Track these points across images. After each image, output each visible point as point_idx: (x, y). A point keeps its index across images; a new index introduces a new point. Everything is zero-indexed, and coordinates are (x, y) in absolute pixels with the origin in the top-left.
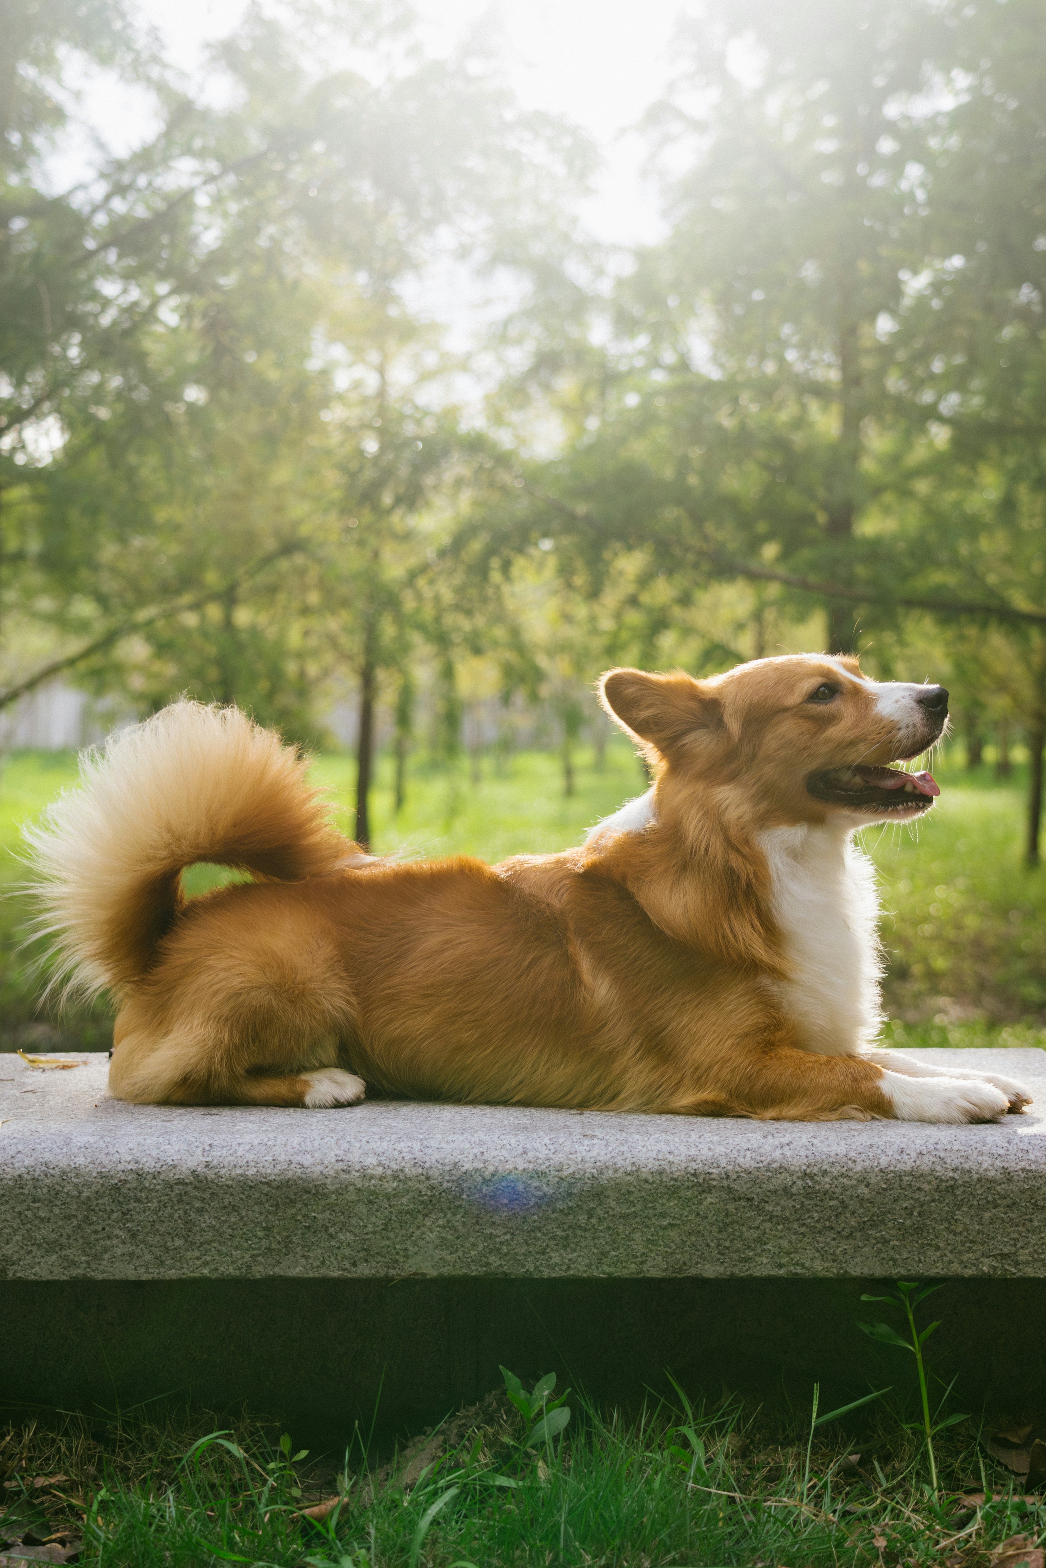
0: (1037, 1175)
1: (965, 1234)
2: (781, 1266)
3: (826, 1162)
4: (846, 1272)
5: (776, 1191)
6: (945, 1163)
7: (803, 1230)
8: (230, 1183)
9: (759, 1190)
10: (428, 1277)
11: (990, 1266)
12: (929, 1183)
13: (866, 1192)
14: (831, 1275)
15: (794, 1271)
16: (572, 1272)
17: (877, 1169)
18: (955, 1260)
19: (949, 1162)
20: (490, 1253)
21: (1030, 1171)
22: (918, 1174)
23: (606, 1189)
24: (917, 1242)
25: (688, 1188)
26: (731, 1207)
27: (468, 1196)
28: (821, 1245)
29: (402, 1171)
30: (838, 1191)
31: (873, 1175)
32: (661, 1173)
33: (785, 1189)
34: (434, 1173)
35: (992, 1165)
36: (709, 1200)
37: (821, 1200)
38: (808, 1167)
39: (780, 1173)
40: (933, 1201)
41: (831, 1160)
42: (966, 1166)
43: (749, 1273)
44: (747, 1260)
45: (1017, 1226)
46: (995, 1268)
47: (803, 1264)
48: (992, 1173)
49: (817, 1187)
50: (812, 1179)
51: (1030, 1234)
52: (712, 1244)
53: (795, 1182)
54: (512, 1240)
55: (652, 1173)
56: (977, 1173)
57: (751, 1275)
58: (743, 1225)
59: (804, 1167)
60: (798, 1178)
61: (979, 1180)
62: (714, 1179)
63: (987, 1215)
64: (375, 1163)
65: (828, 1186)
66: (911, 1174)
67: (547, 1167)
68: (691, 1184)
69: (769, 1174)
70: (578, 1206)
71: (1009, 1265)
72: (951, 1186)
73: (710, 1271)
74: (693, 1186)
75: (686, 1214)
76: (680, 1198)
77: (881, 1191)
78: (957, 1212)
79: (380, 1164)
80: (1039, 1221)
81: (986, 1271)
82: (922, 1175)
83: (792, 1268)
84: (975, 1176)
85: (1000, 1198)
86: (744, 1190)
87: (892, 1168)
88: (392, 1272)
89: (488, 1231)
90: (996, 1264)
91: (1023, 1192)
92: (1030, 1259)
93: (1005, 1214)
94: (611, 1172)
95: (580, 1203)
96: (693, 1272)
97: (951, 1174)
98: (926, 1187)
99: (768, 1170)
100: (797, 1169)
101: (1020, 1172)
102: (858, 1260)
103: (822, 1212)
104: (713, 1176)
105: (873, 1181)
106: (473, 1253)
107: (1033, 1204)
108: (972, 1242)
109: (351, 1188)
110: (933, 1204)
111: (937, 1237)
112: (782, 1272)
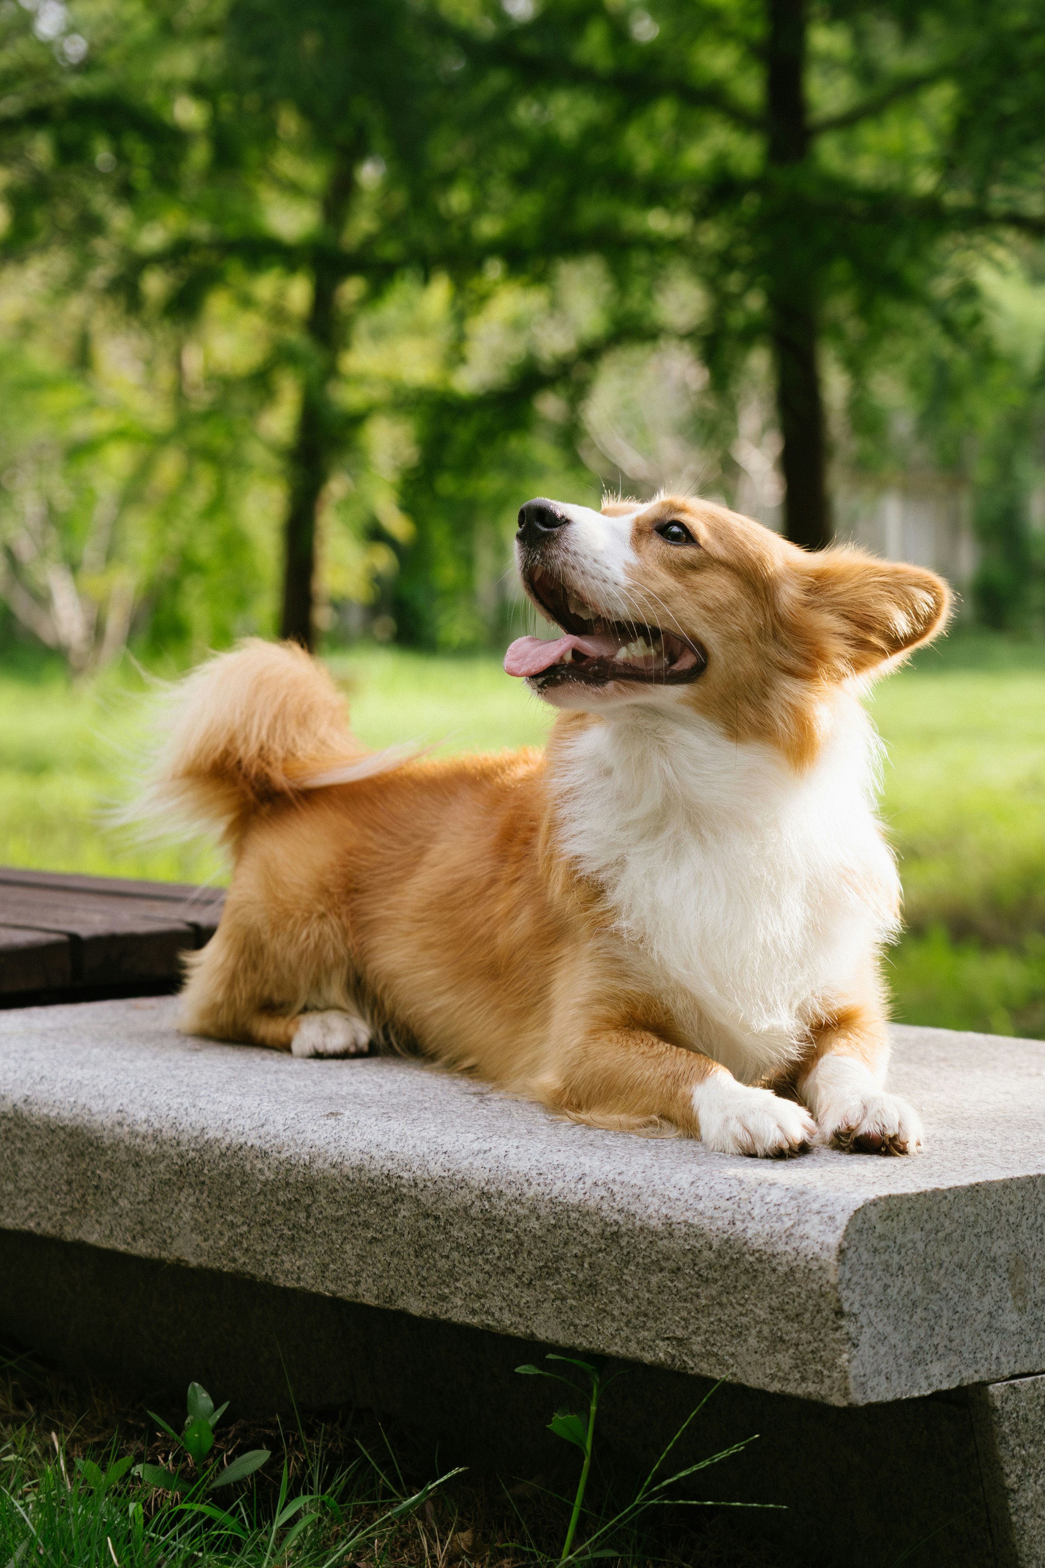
0: (698, 1232)
1: (636, 1301)
2: (474, 1312)
3: (504, 1180)
4: (533, 1334)
5: (457, 1210)
6: (614, 1200)
7: (487, 1267)
8: (38, 1123)
9: (442, 1207)
10: (191, 1266)
11: (667, 1353)
12: (594, 1225)
13: (537, 1227)
14: (520, 1334)
15: (486, 1322)
16: (302, 1284)
17: (547, 1197)
18: (633, 1337)
19: (618, 1199)
20: (235, 1246)
21: (691, 1225)
22: (584, 1211)
23: (316, 1182)
24: (593, 1305)
25: (383, 1193)
26: (422, 1224)
27: (209, 1171)
28: (506, 1292)
29: (161, 1131)
30: (512, 1220)
31: (542, 1205)
32: (360, 1170)
33: (466, 1209)
34: (184, 1138)
35: (657, 1211)
36: (403, 1213)
37: (498, 1231)
38: (487, 1184)
39: (462, 1188)
40: (600, 1250)
41: (511, 1178)
42: (632, 1208)
43: (449, 1315)
44: (444, 1298)
45: (685, 1300)
46: (673, 1357)
47: (493, 1315)
48: (653, 1222)
49: (494, 1212)
50: (489, 1200)
51: (700, 1316)
52: (412, 1272)
53: (473, 1202)
54: (249, 1232)
55: (353, 1168)
56: (640, 1220)
57: (450, 1319)
58: (435, 1251)
59: (483, 1184)
60: (477, 1196)
61: (641, 1229)
62: (404, 1186)
63: (654, 1280)
64: (143, 1119)
65: (502, 1213)
66: (577, 1209)
67: (271, 1147)
68: (386, 1188)
69: (451, 1187)
70: (296, 1200)
71: (686, 1354)
72: (616, 1233)
73: (416, 1307)
74: (387, 1192)
75: (385, 1227)
76: (378, 1205)
77: (550, 1228)
78: (625, 1271)
79: (147, 1121)
80: (706, 1298)
81: (663, 1359)
82: (588, 1213)
83: (484, 1317)
84: (638, 1223)
85: (664, 1258)
86: (429, 1204)
87: (561, 1199)
88: (164, 1254)
89: (230, 1218)
90: (673, 1352)
91: (685, 1253)
92: (703, 1350)
93: (672, 1281)
94: (321, 1161)
95: (297, 1196)
96: (401, 1304)
97: (616, 1217)
98: (592, 1230)
99: (451, 1182)
100: (476, 1186)
101: (682, 1226)
102: (541, 1317)
103: (502, 1246)
104: (404, 1182)
105: (543, 1212)
106: (222, 1243)
107: (697, 1273)
108: (646, 1315)
109: (122, 1145)
110: (600, 1255)
111: (611, 1302)
112: (475, 1320)
